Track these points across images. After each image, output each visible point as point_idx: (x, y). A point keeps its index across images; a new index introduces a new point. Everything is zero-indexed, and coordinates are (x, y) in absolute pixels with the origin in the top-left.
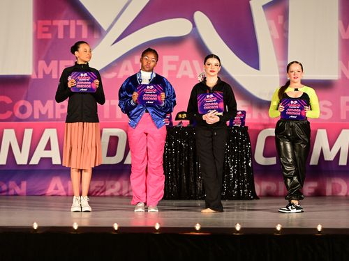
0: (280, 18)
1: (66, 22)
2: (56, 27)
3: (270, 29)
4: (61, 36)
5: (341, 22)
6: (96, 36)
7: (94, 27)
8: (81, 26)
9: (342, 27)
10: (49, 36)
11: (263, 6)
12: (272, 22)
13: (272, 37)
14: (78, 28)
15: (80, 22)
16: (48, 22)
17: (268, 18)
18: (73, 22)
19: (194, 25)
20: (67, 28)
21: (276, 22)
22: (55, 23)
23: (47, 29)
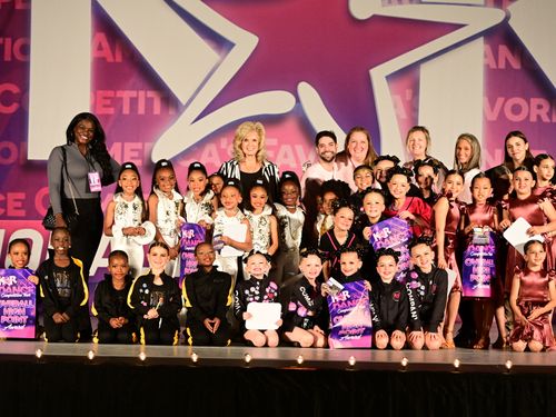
0: (409, 93)
1: (134, 94)
2: (121, 99)
3: (395, 107)
4: (126, 110)
5: (486, 99)
6: (172, 112)
7: (169, 100)
8: (152, 99)
9: (488, 105)
10: (111, 111)
11: (387, 77)
12: (398, 98)
13: (398, 116)
14: (149, 102)
15: (151, 94)
16: (110, 93)
17: (393, 93)
18: (142, 93)
19: (298, 100)
20: (134, 101)
21: (403, 96)
22: (119, 94)
23: (108, 102)
